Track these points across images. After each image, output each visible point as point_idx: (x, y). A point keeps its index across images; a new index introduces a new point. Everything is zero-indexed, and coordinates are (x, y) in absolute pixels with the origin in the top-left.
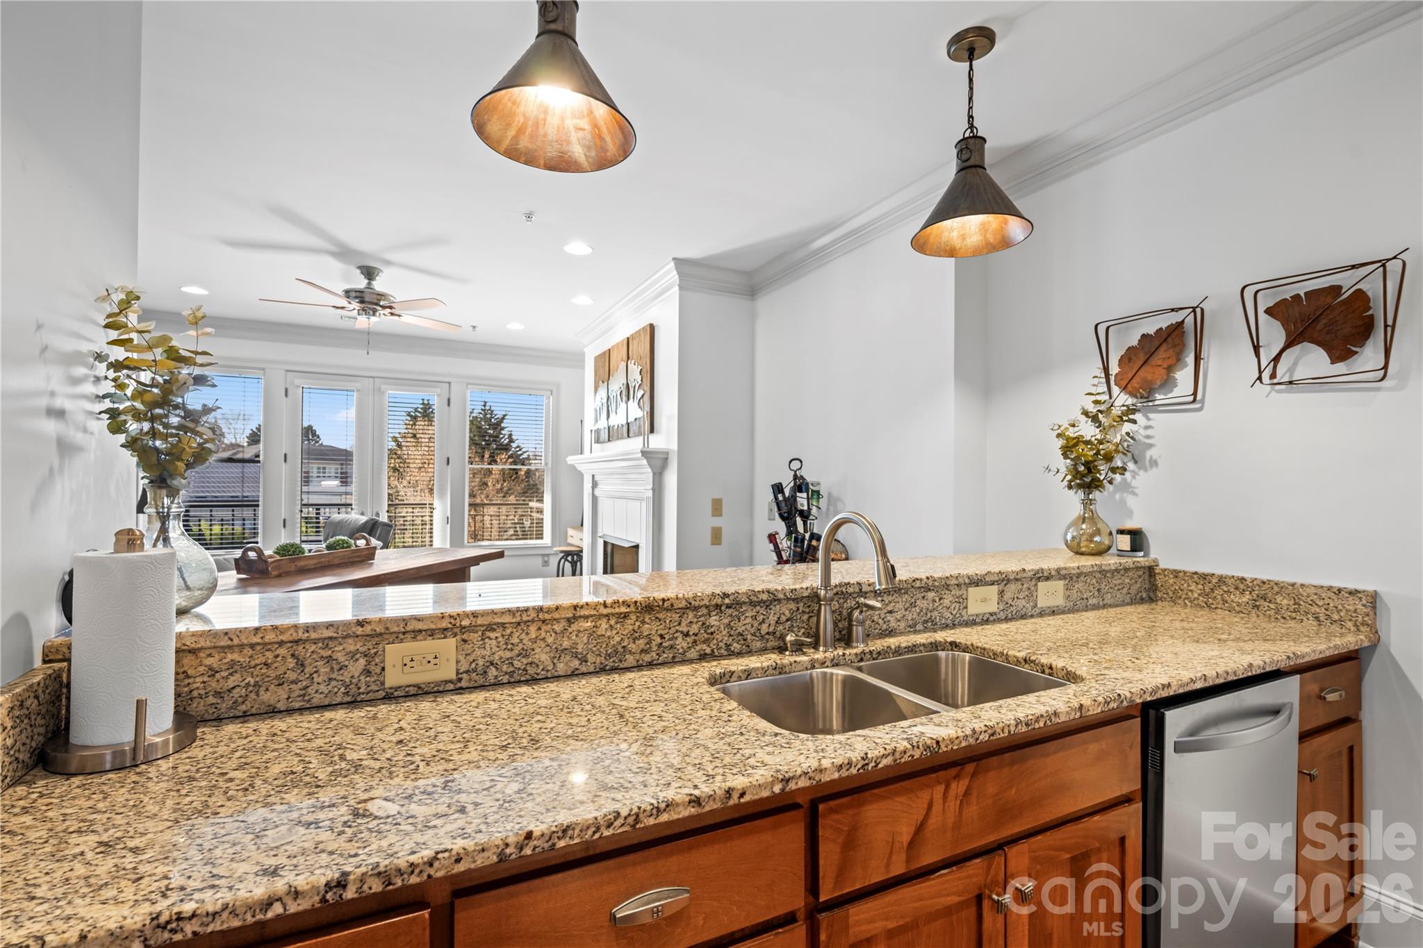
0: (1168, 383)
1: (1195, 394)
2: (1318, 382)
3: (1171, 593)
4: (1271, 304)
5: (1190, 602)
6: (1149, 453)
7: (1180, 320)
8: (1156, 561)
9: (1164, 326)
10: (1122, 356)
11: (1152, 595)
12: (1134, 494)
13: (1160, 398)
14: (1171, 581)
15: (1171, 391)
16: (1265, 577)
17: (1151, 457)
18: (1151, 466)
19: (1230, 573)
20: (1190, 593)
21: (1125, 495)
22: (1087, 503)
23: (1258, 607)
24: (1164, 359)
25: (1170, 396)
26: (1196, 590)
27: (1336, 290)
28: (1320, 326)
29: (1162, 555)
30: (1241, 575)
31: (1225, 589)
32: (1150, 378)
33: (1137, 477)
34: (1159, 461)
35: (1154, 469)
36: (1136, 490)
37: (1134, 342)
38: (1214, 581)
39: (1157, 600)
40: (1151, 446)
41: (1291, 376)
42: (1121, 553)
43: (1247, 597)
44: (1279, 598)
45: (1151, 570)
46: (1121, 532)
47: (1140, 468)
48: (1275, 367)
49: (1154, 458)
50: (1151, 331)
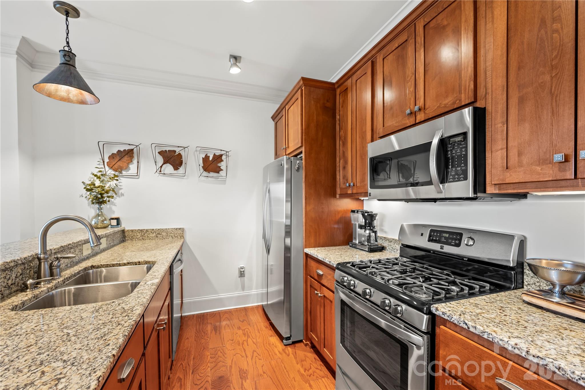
0: (127, 168)
1: (137, 173)
2: (171, 175)
3: (130, 237)
4: (160, 151)
5: (137, 239)
6: (120, 191)
7: (132, 148)
8: (124, 228)
9: (127, 149)
10: (110, 156)
11: (124, 239)
12: (115, 205)
13: (124, 173)
14: (131, 234)
15: (128, 171)
16: (159, 228)
17: (121, 193)
18: (121, 196)
19: (149, 228)
20: (137, 236)
21: (111, 206)
22: (100, 209)
23: (157, 237)
24: (127, 160)
25: (128, 173)
26: (139, 235)
27: (175, 151)
28: (171, 160)
29: (126, 225)
30: (152, 228)
31: (148, 233)
32: (121, 166)
33: (116, 199)
34: (124, 194)
35: (123, 197)
36: (116, 204)
37: (115, 152)
38: (145, 231)
39: (126, 241)
40: (121, 189)
41: (164, 172)
42: (112, 226)
43: (154, 234)
44: (163, 233)
45: (123, 231)
46: (113, 219)
47: (117, 196)
48: (161, 169)
49: (123, 193)
50: (122, 149)
